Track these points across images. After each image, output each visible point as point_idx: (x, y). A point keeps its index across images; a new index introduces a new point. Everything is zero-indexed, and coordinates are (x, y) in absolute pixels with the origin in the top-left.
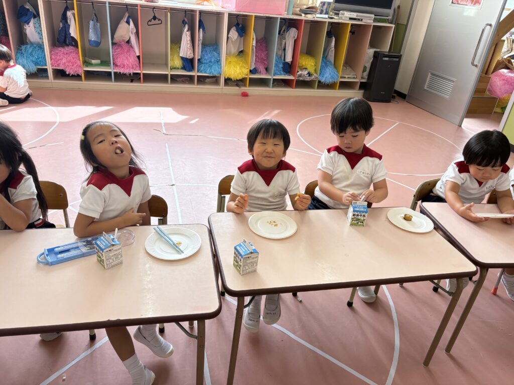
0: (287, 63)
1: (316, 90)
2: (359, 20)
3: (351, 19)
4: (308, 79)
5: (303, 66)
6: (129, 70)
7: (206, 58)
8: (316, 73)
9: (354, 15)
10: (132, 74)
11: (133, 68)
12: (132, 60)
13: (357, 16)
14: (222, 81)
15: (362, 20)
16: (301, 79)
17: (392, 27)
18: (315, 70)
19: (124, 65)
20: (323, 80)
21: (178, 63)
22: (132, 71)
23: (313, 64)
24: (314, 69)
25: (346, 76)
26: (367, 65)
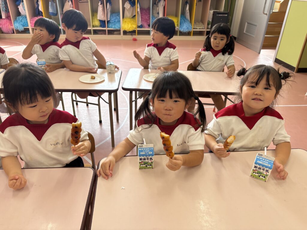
1: (178, 36)
7: (112, 20)
8: (178, 26)
14: (122, 32)
20: (182, 30)
21: (97, 23)
25: (198, 28)
26: (211, 20)
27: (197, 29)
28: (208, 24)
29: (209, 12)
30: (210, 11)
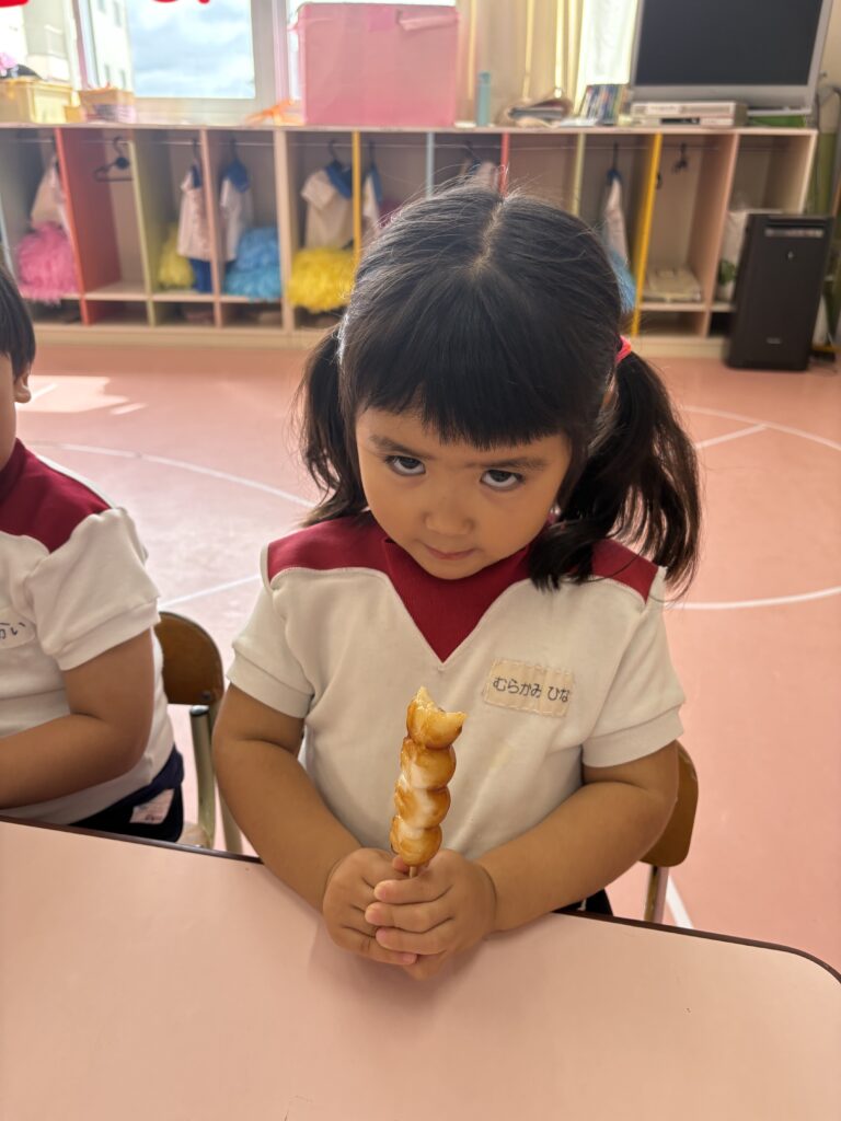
2: (689, 121)
3: (666, 121)
6: (53, 293)
7: (248, 256)
9: (673, 109)
10: (59, 302)
11: (60, 288)
13: (684, 110)
14: (288, 314)
15: (698, 120)
17: (807, 138)
21: (176, 272)
22: (58, 296)
25: (668, 296)
26: (734, 259)
27: (661, 300)
28: (721, 279)
29: (729, 218)
30: (733, 214)
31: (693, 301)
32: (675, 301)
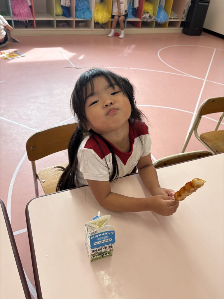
0: (135, 8)
1: (154, 29)
4: (149, 20)
5: (145, 10)
6: (25, 18)
7: (80, 6)
8: (154, 16)
10: (27, 21)
11: (27, 16)
12: (26, 10)
14: (93, 24)
16: (145, 20)
18: (153, 14)
19: (21, 14)
20: (159, 21)
21: (59, 11)
22: (28, 19)
23: (152, 9)
24: (152, 12)
27: (171, 19)
31: (177, 19)
32: (174, 19)
